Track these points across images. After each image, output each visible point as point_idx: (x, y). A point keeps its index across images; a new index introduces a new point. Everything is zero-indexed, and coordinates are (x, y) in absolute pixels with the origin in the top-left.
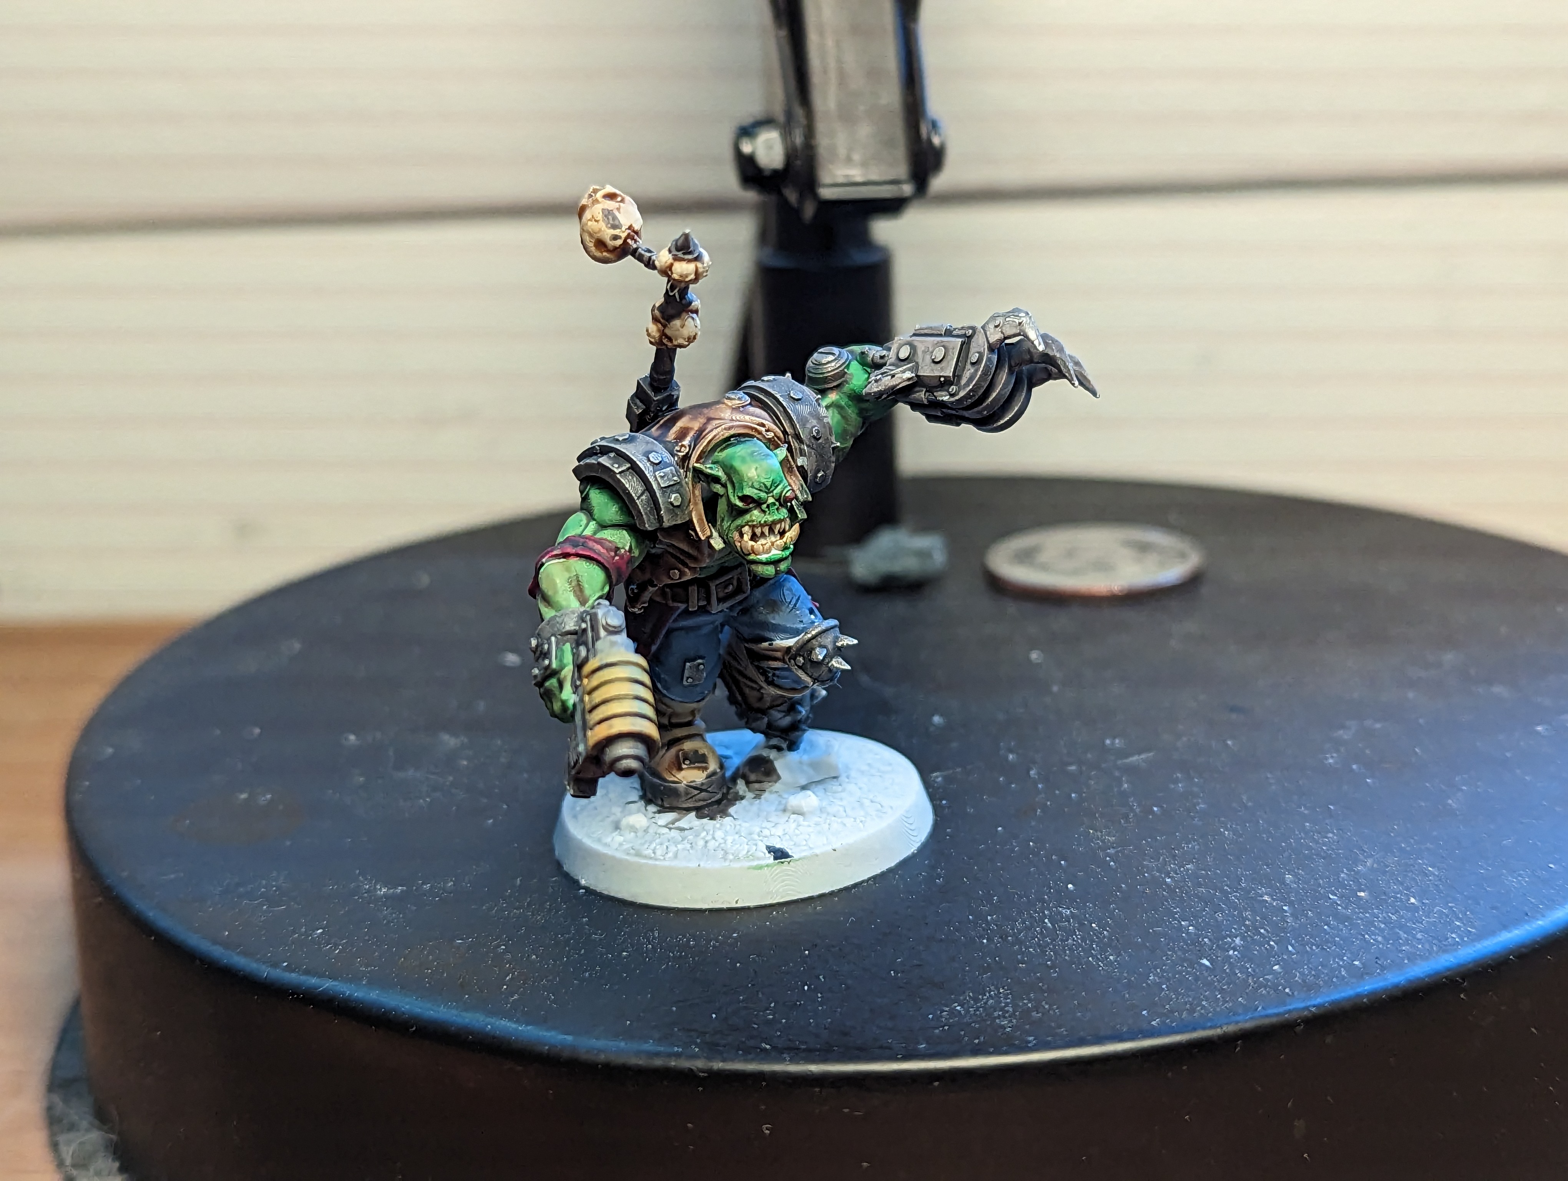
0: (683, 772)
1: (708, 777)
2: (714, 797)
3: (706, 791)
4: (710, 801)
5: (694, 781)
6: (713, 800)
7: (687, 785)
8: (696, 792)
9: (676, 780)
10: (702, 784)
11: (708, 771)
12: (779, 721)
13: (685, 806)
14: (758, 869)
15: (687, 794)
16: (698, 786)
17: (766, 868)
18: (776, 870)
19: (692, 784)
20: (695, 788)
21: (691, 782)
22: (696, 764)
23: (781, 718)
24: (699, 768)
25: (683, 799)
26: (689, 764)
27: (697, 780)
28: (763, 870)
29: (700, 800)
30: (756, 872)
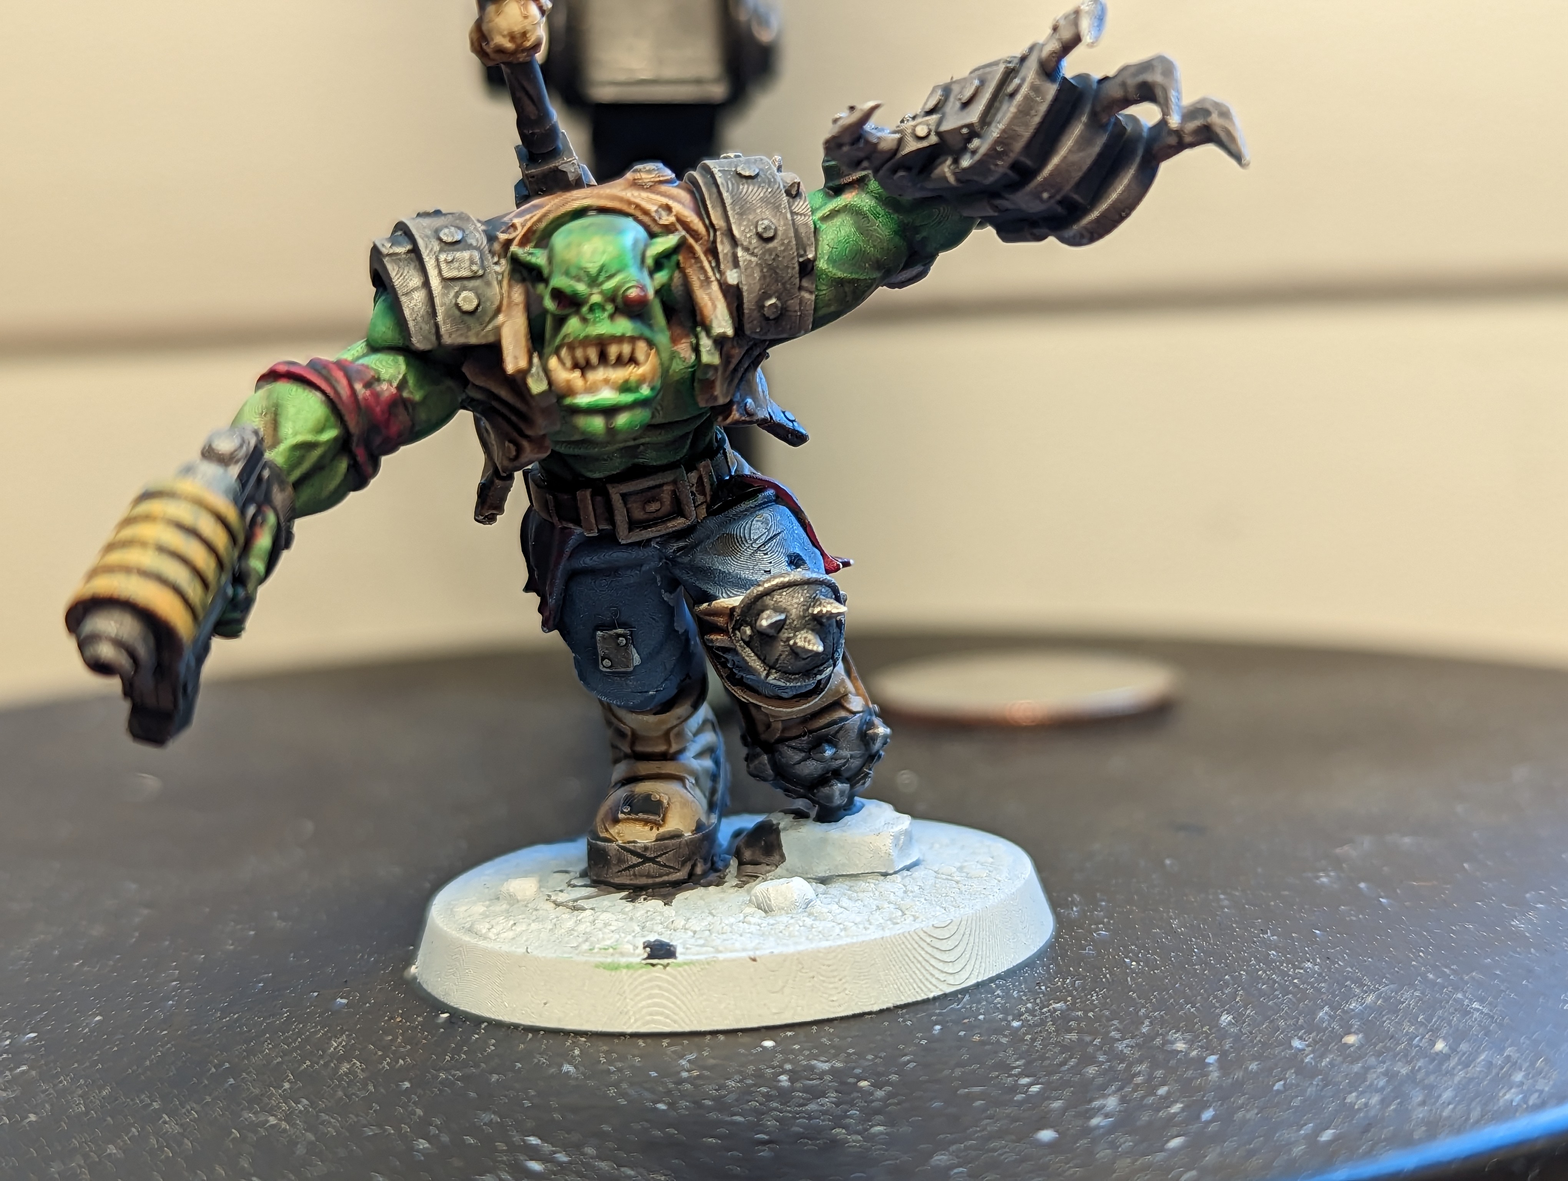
0: (619, 827)
1: (660, 839)
2: (668, 874)
3: (652, 860)
4: (658, 880)
5: (635, 842)
6: (666, 878)
7: (622, 848)
8: (635, 860)
9: (608, 836)
10: (646, 848)
11: (662, 830)
12: (797, 766)
13: (617, 881)
14: (612, 969)
15: (621, 861)
16: (639, 851)
17: (624, 971)
18: (641, 976)
19: (627, 845)
20: (633, 853)
21: (629, 842)
22: (641, 815)
23: (799, 763)
24: (646, 822)
25: (615, 869)
26: (629, 813)
27: (639, 841)
28: (618, 972)
29: (642, 876)
30: (607, 973)
